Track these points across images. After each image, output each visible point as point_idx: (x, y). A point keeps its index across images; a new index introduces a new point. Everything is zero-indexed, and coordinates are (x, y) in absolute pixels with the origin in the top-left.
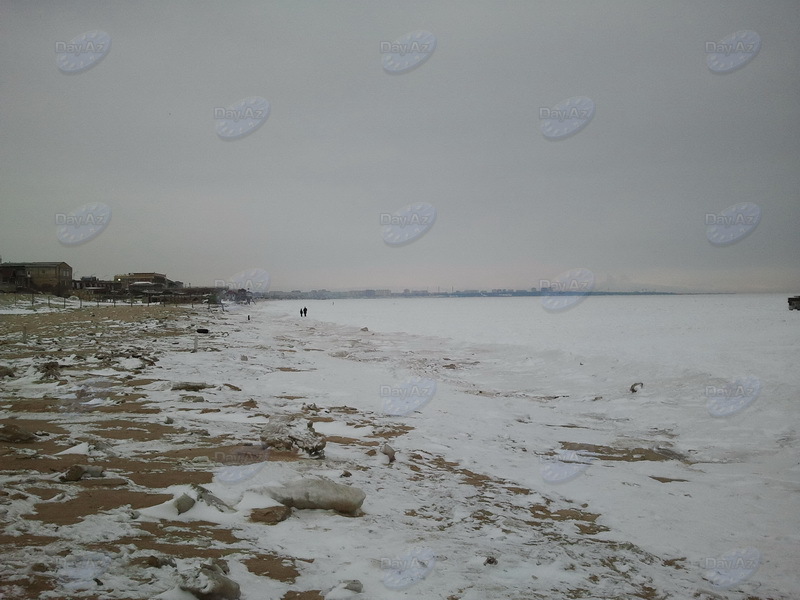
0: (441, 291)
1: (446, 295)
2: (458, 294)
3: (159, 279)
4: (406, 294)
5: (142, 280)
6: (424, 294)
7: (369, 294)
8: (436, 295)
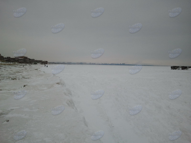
0: (99, 63)
1: (100, 64)
2: (103, 64)
3: (26, 58)
4: (90, 64)
5: (21, 58)
6: (95, 64)
7: (81, 64)
8: (97, 64)
